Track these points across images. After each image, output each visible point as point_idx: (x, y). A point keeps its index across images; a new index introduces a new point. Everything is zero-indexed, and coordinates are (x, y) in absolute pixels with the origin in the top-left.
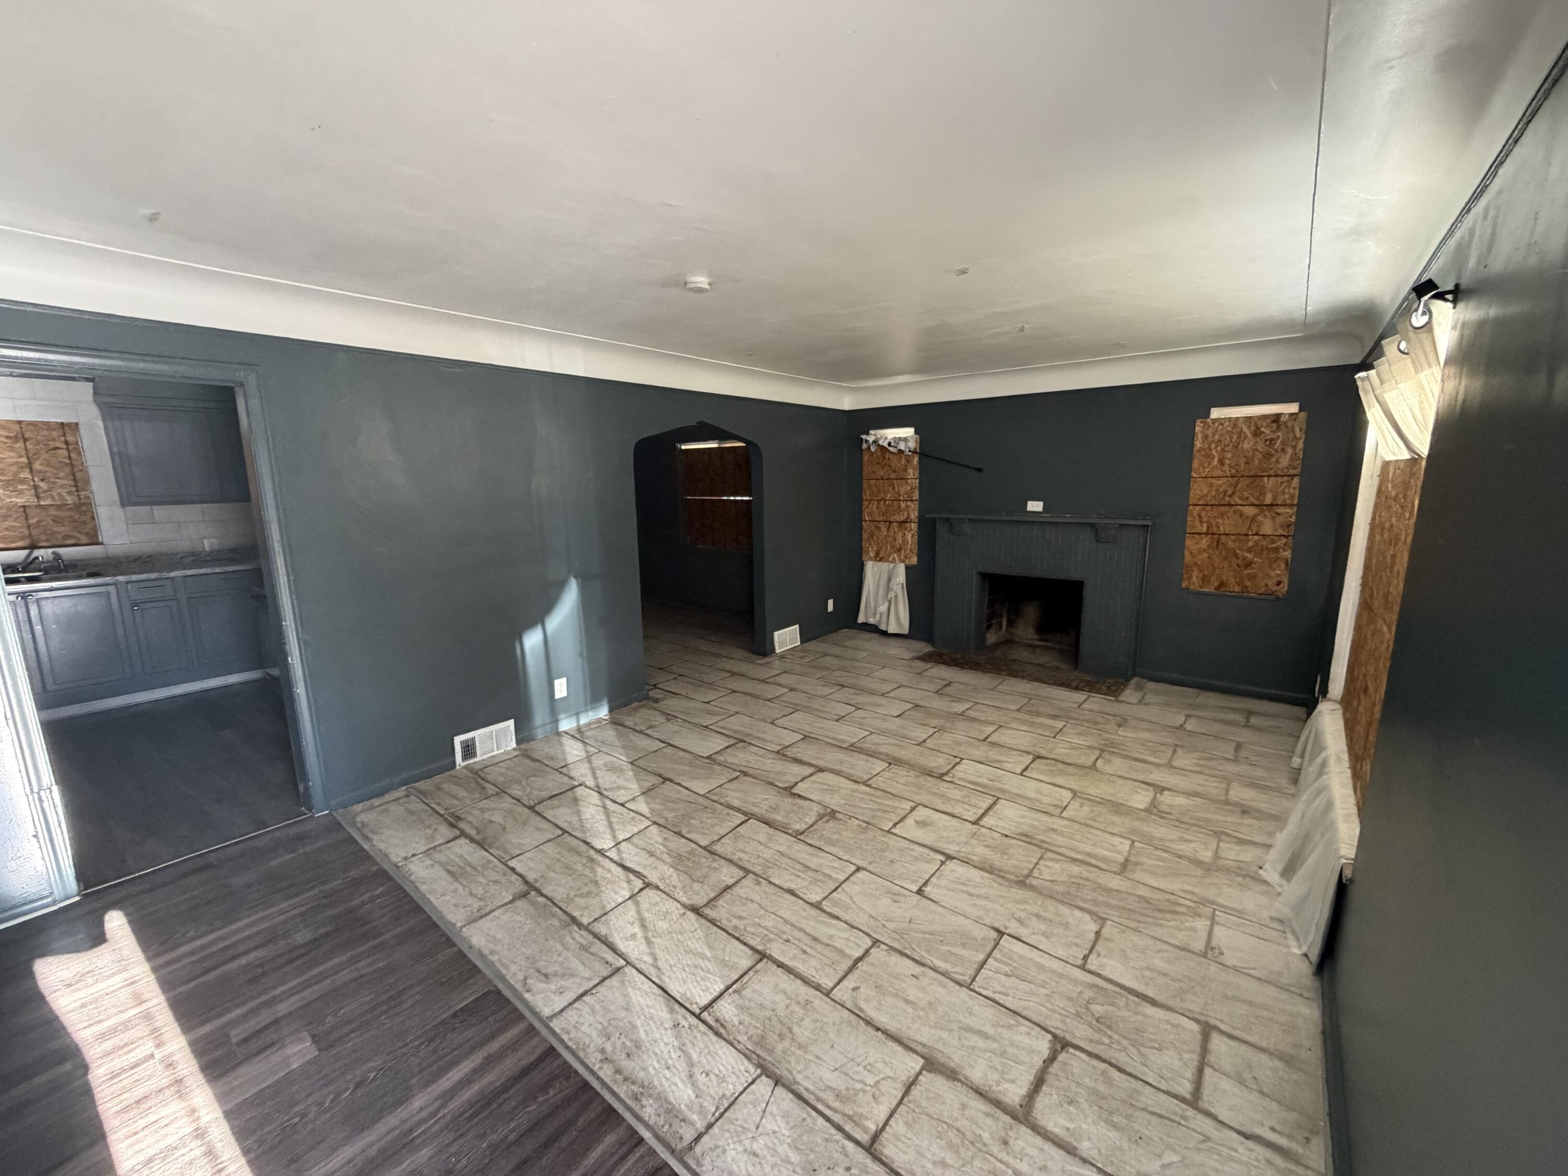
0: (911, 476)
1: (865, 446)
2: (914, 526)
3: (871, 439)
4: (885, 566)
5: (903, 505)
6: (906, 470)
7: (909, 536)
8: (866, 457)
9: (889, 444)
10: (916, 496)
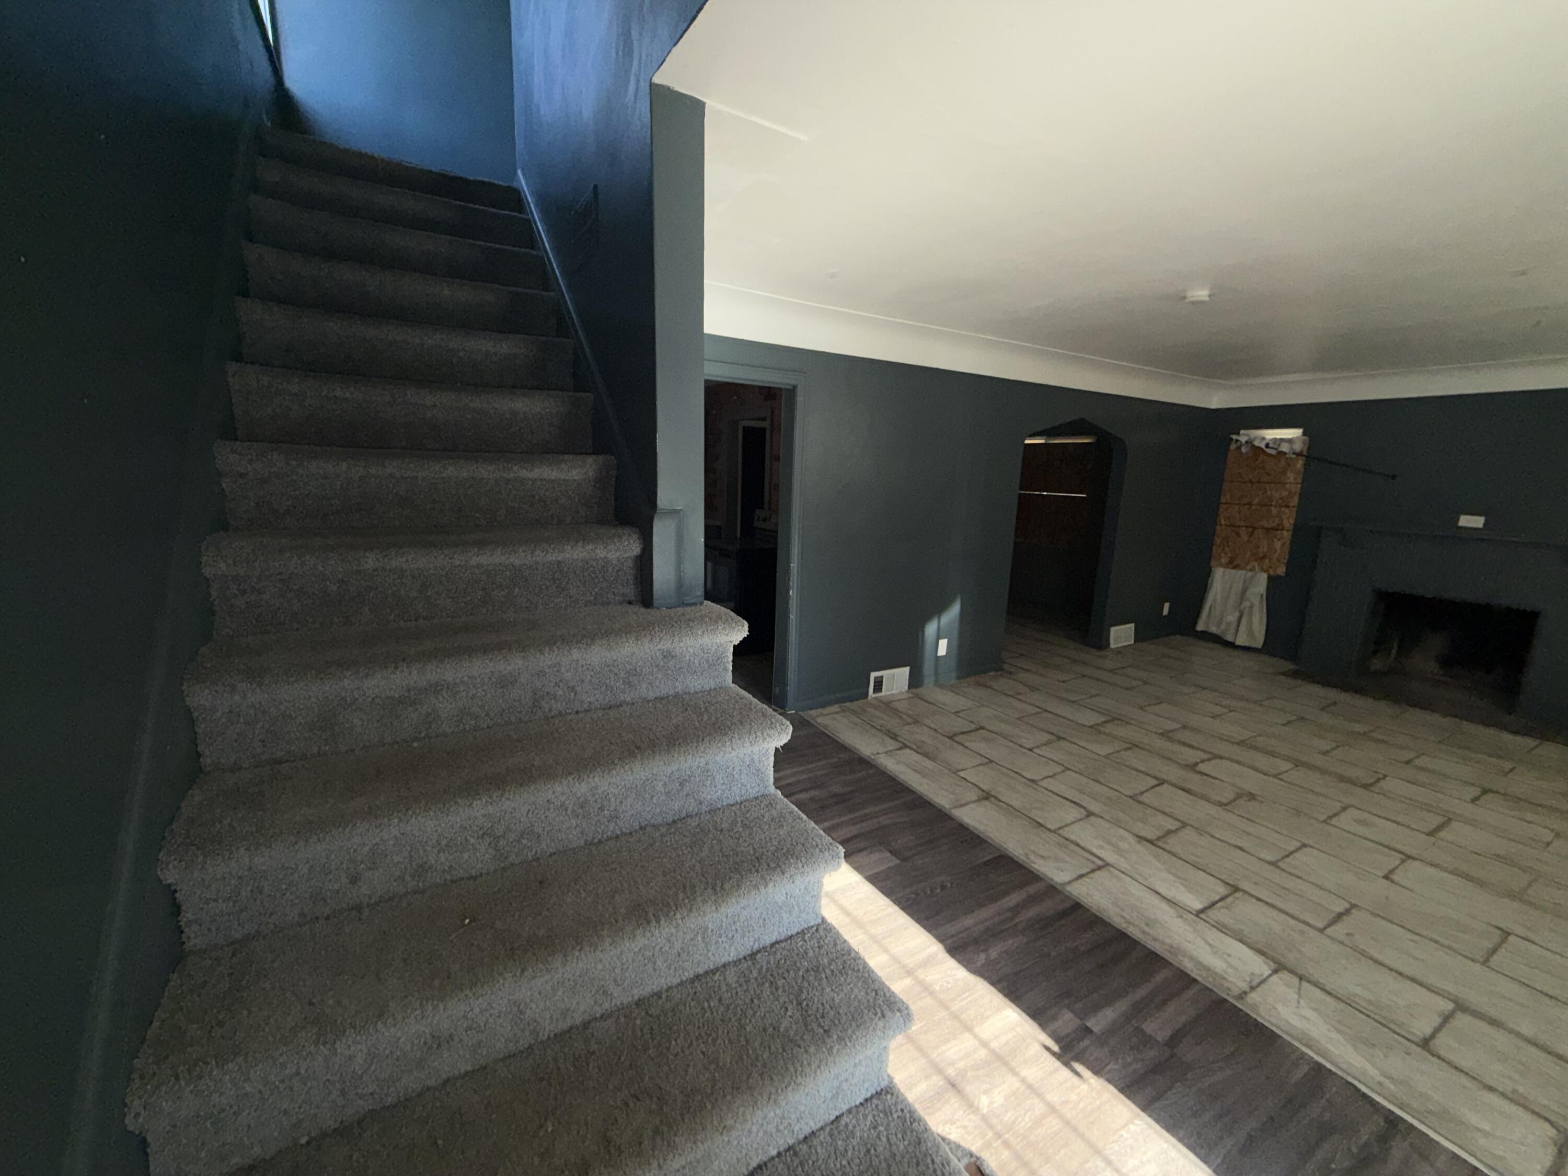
0: (1292, 480)
1: (1233, 446)
2: (1287, 535)
3: (1243, 439)
4: (1240, 575)
5: (1274, 511)
6: (1284, 472)
7: (1278, 545)
8: (1231, 458)
9: (1267, 446)
10: (1295, 501)
